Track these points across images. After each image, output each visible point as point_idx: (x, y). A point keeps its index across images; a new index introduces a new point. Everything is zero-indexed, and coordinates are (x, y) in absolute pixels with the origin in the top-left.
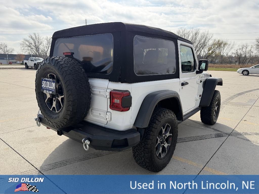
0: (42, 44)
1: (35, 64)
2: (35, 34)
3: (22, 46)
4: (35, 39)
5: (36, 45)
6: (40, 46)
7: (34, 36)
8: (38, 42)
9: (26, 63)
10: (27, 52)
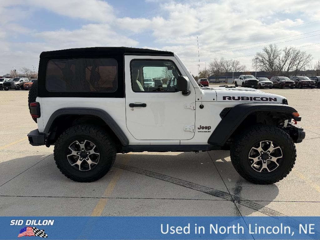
0: (278, 58)
1: (243, 83)
2: (271, 46)
3: (253, 62)
4: (270, 51)
5: (270, 60)
6: (275, 60)
7: (269, 49)
8: (274, 55)
9: (236, 82)
10: (259, 68)
